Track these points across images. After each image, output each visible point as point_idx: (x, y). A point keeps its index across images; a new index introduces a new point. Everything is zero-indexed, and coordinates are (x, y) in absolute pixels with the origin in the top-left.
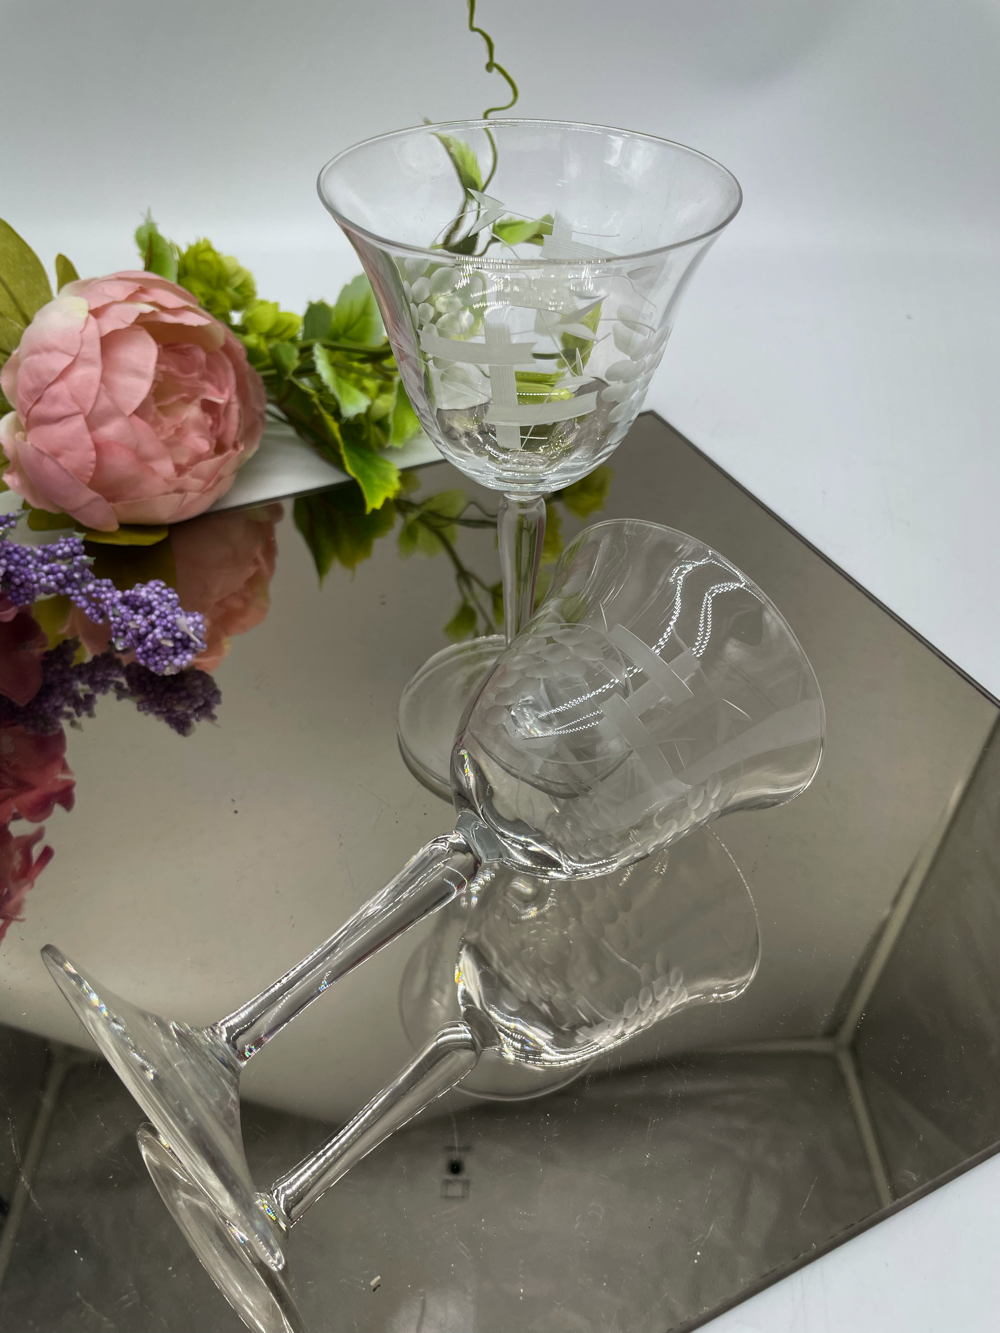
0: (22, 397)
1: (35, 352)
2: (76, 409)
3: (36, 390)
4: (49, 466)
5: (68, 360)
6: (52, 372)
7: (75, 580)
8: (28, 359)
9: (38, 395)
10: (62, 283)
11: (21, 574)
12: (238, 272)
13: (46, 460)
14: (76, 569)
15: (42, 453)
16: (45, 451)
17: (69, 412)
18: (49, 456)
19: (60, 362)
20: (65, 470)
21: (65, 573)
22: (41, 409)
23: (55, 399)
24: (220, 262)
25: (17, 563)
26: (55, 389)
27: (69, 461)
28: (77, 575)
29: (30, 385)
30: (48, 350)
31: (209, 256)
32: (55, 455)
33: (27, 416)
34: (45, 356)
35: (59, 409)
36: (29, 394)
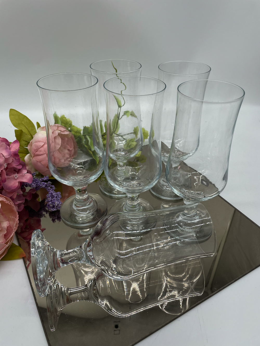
0: (33, 151)
1: (36, 142)
2: (45, 153)
3: (36, 149)
4: (39, 164)
5: (43, 143)
6: (40, 146)
7: (47, 186)
8: (35, 143)
9: (37, 150)
10: (38, 128)
11: (38, 185)
12: (70, 121)
13: (39, 163)
14: (48, 184)
15: (38, 162)
16: (38, 161)
17: (44, 153)
18: (39, 162)
19: (42, 144)
20: (43, 165)
21: (46, 185)
22: (37, 153)
23: (41, 151)
24: (67, 120)
25: (37, 183)
26: (40, 149)
27: (43, 163)
28: (48, 185)
29: (35, 148)
30: (39, 142)
31: (64, 119)
32: (40, 162)
33: (34, 154)
34: (38, 143)
35: (41, 153)
36: (35, 150)
